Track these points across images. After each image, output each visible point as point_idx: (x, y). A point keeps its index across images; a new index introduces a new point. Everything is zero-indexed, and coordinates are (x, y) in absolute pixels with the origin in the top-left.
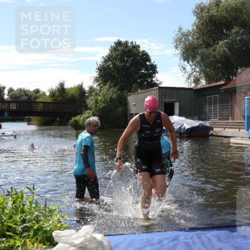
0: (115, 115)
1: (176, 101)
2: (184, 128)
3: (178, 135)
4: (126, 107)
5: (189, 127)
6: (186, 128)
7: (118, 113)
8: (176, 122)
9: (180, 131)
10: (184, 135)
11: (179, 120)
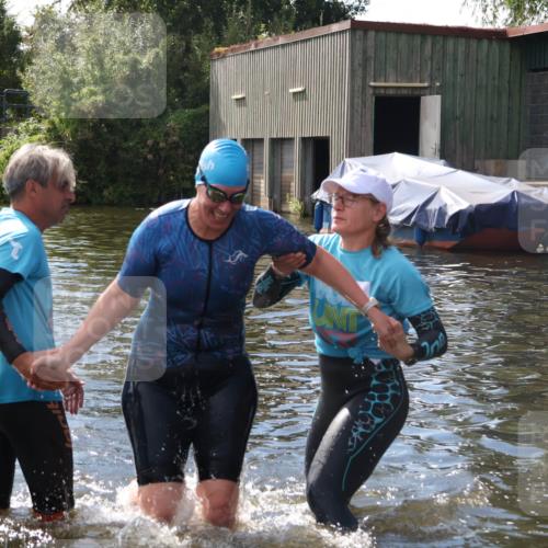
0: (150, 142)
1: (431, 90)
2: (442, 212)
3: (413, 241)
4: (202, 109)
5: (464, 205)
6: (451, 211)
7: (167, 135)
8: (406, 183)
9: (422, 223)
10: (437, 243)
11: (419, 173)
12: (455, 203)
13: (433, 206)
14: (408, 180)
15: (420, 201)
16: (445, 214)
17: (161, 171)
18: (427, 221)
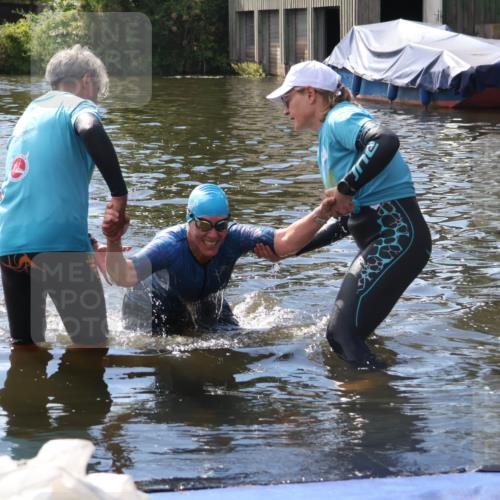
0: (174, 15)
2: (445, 74)
3: (419, 102)
5: (466, 67)
6: (454, 73)
7: (190, 8)
8: (411, 47)
9: (426, 84)
10: (441, 103)
11: (423, 37)
12: (457, 66)
13: (437, 69)
14: (413, 44)
15: (425, 65)
16: (449, 75)
17: (185, 42)
18: (431, 82)
